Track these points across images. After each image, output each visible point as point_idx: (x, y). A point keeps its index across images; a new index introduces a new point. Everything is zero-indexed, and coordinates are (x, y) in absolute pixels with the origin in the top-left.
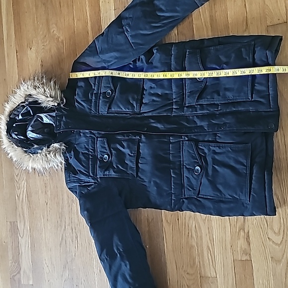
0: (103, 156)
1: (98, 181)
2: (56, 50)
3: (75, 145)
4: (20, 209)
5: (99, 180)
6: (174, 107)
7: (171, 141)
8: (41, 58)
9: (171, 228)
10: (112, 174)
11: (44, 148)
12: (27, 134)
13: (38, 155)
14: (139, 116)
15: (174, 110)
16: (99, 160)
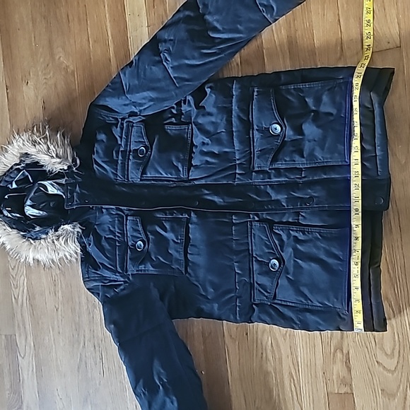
0: (136, 243)
1: (129, 279)
2: (64, 86)
3: (96, 226)
4: (19, 316)
5: (131, 278)
6: (237, 171)
7: (234, 221)
8: (43, 98)
9: (237, 347)
10: (150, 269)
11: (50, 231)
12: (26, 211)
13: (42, 241)
14: (187, 184)
15: (237, 176)
16: (130, 248)
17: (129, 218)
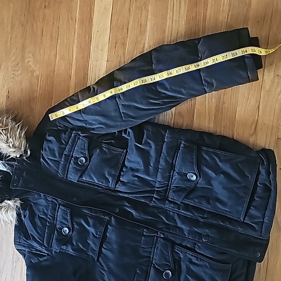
0: (63, 228)
1: (52, 253)
2: (28, 85)
3: (32, 204)
5: (53, 253)
6: (155, 196)
7: (144, 233)
8: (9, 88)
10: (70, 250)
14: (113, 194)
15: (154, 199)
16: (57, 230)
17: (61, 207)
